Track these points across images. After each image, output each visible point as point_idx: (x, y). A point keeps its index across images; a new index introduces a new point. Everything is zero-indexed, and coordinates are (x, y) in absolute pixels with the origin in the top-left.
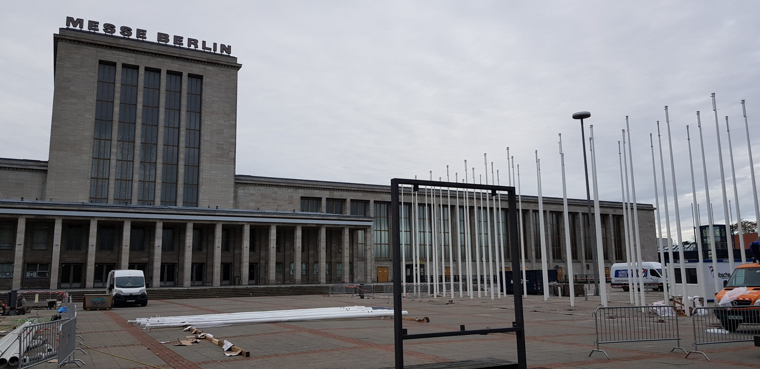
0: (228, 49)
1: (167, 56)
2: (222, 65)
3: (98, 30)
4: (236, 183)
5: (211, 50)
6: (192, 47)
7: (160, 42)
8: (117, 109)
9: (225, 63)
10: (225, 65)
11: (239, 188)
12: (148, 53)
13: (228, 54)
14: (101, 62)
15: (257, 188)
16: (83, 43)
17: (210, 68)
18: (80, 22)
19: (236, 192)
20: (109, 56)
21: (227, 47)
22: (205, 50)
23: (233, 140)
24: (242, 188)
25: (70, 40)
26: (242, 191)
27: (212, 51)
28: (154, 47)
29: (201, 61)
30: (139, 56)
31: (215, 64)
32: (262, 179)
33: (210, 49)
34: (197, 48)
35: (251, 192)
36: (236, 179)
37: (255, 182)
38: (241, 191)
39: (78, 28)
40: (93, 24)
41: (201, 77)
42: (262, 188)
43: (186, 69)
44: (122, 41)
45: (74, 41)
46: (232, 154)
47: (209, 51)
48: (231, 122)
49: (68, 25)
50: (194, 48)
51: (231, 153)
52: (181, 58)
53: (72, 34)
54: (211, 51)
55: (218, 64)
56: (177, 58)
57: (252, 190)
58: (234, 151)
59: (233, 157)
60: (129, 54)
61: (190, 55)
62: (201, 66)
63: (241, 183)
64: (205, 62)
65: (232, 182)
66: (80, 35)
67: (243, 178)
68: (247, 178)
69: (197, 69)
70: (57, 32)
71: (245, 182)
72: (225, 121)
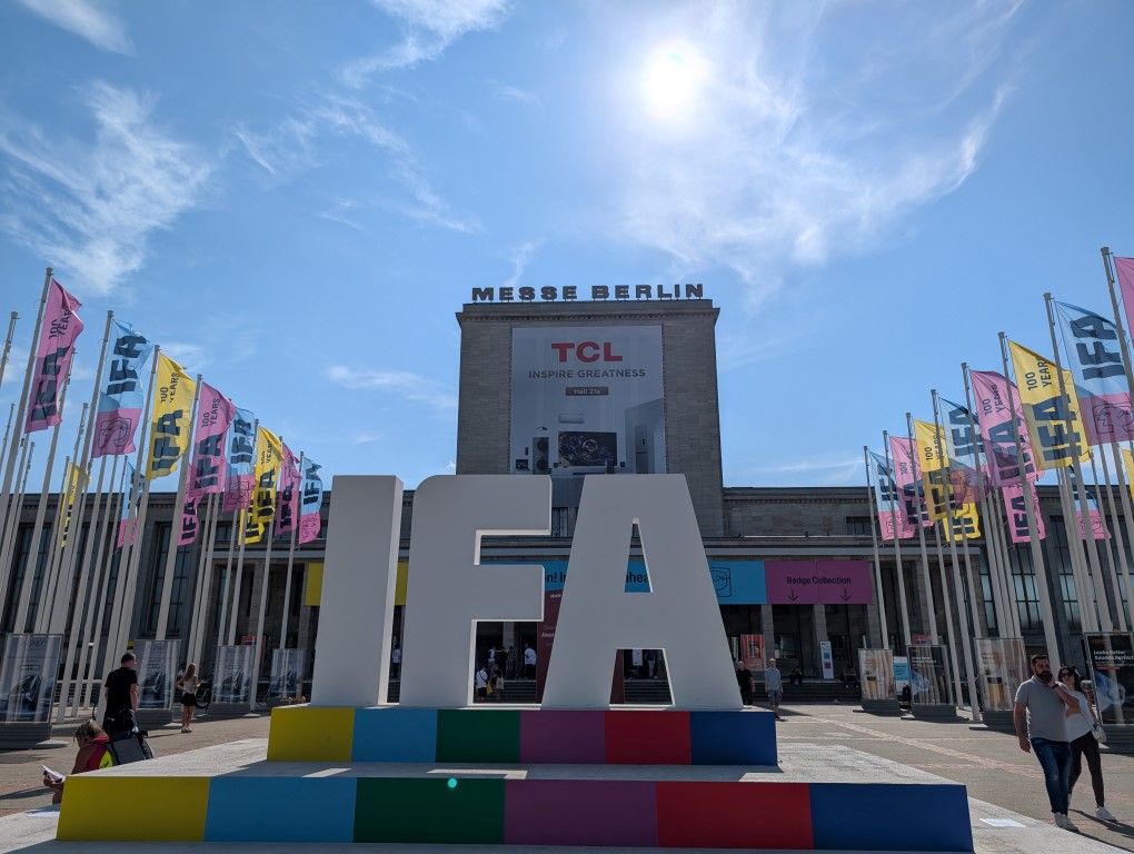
0: (699, 290)
1: (605, 316)
2: (687, 314)
3: (512, 298)
4: (725, 501)
5: (671, 297)
6: (643, 297)
7: (595, 299)
9: (694, 311)
10: (693, 314)
11: (732, 509)
12: (579, 317)
13: (697, 298)
15: (765, 505)
16: (492, 318)
18: (489, 292)
19: (727, 516)
21: (696, 287)
22: (663, 299)
23: (715, 430)
24: (737, 508)
25: (477, 318)
26: (738, 514)
27: (674, 298)
28: (587, 307)
29: (657, 315)
30: (566, 323)
31: (677, 315)
33: (670, 295)
34: (651, 297)
35: (755, 514)
36: (725, 495)
37: (759, 498)
38: (736, 515)
39: (487, 301)
40: (506, 292)
42: (773, 506)
44: (542, 306)
45: (482, 318)
46: (714, 453)
47: (669, 298)
48: (710, 401)
49: (474, 298)
50: (646, 299)
51: (712, 452)
52: (625, 315)
53: (478, 310)
55: (682, 314)
56: (621, 316)
57: (755, 510)
58: (717, 447)
59: (717, 458)
60: (553, 323)
61: (638, 310)
62: (657, 322)
63: (735, 501)
64: (662, 315)
65: (719, 498)
66: (488, 309)
67: (737, 492)
68: (746, 492)
70: (461, 311)
71: (742, 498)
72: (699, 401)
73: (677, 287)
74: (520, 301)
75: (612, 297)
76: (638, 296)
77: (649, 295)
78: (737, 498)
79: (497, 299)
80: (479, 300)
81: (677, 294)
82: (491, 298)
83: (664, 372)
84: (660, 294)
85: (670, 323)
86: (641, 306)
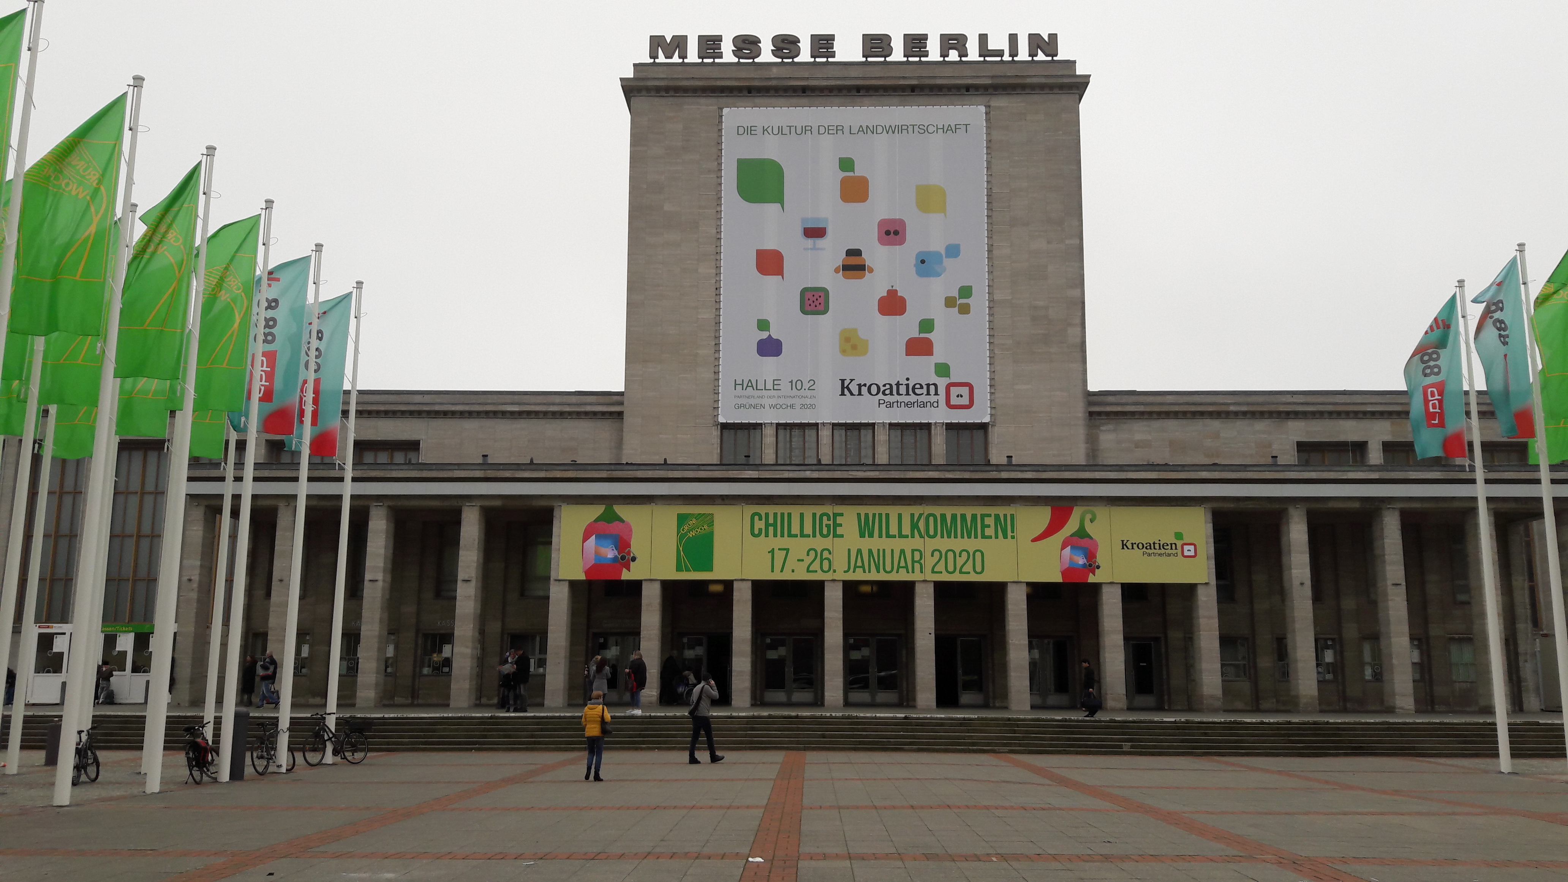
0: (1051, 44)
1: (886, 89)
2: (1033, 87)
3: (721, 55)
4: (1091, 414)
5: (1002, 56)
6: (953, 56)
7: (870, 59)
9: (1043, 80)
10: (1042, 86)
11: (1102, 428)
12: (840, 88)
13: (1050, 58)
15: (1157, 424)
16: (686, 90)
17: (998, 103)
18: (680, 43)
19: (1092, 441)
21: (1046, 39)
22: (988, 59)
23: (1076, 293)
24: (1110, 427)
25: (657, 89)
26: (1112, 436)
27: (1007, 58)
28: (854, 73)
29: (976, 87)
31: (1013, 87)
32: (1171, 399)
33: (1000, 53)
34: (966, 56)
35: (1138, 437)
36: (1090, 404)
37: (1148, 409)
38: (1108, 437)
40: (710, 44)
42: (1171, 424)
44: (775, 70)
45: (668, 89)
46: (1073, 331)
47: (999, 59)
48: (1067, 242)
49: (653, 56)
50: (958, 59)
51: (1071, 331)
52: (922, 88)
53: (662, 74)
54: (1005, 58)
55: (1023, 87)
56: (913, 89)
57: (1140, 431)
58: (1078, 321)
59: (1078, 340)
60: (794, 101)
61: (945, 77)
62: (978, 101)
63: (1108, 414)
64: (986, 88)
65: (1079, 410)
66: (679, 74)
67: (1111, 399)
68: (1125, 399)
70: (630, 74)
71: (1119, 409)
72: (1049, 243)
73: (1013, 39)
74: (736, 60)
75: (897, 55)
76: (944, 54)
77: (963, 53)
78: (1108, 409)
79: (693, 56)
80: (661, 59)
81: (1014, 52)
82: (683, 56)
83: (989, 190)
84: (984, 50)
85: (1000, 102)
86: (948, 72)
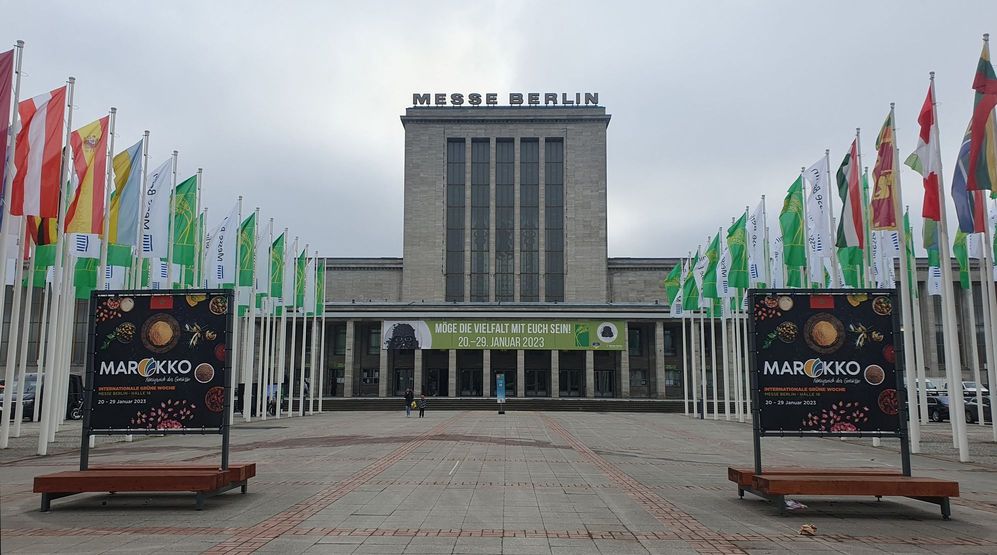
0: (595, 99)
1: (520, 120)
2: (586, 120)
3: (445, 103)
4: (609, 268)
6: (551, 103)
7: (512, 105)
8: (468, 193)
9: (590, 117)
10: (590, 120)
11: (614, 275)
12: (499, 121)
13: (594, 105)
14: (450, 140)
15: (639, 273)
16: (430, 121)
17: (570, 127)
18: (427, 97)
19: (609, 280)
20: (457, 131)
21: (593, 95)
22: (566, 105)
23: (603, 214)
24: (618, 274)
25: (417, 120)
26: (619, 278)
27: (575, 104)
28: (506, 113)
29: (561, 120)
30: (489, 126)
31: (577, 120)
32: (645, 262)
33: (572, 102)
34: (557, 103)
35: (630, 279)
36: (609, 264)
37: (635, 266)
38: (617, 279)
39: (425, 105)
40: (440, 98)
41: (561, 140)
42: (645, 273)
43: (542, 132)
44: (470, 111)
45: (421, 120)
46: (602, 232)
47: (571, 105)
49: (415, 103)
50: (553, 105)
52: (536, 120)
53: (418, 113)
55: (582, 120)
56: (532, 120)
57: (631, 276)
58: (604, 227)
59: (604, 236)
60: (478, 126)
61: (547, 114)
62: (561, 126)
63: (617, 268)
64: (565, 120)
65: (604, 267)
66: (427, 113)
67: (619, 262)
68: (626, 261)
69: (555, 131)
70: (404, 114)
71: (622, 266)
72: (592, 192)
73: (578, 95)
74: (452, 105)
75: (526, 103)
76: (547, 102)
77: (555, 102)
78: (617, 266)
79: (433, 104)
80: (419, 105)
81: (578, 103)
82: (428, 103)
84: (565, 101)
86: (547, 113)
